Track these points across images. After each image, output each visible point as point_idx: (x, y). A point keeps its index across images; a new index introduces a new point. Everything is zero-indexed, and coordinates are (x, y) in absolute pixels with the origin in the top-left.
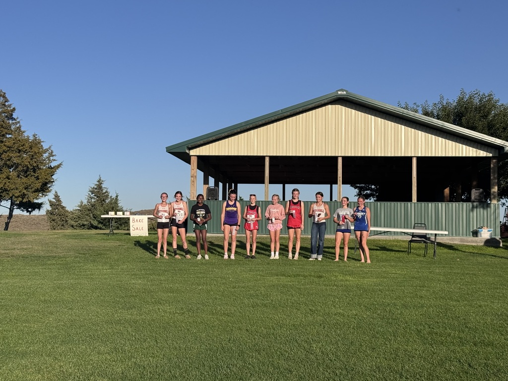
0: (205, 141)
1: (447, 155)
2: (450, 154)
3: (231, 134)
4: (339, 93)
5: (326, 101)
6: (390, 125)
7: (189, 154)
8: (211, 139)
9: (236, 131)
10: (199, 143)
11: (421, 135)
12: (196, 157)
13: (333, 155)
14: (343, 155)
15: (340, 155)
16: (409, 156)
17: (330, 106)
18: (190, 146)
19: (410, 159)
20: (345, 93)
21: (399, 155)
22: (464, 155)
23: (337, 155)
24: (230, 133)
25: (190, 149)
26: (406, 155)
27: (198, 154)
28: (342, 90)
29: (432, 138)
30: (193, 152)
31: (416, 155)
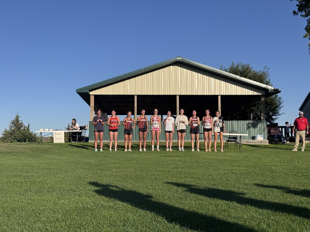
0: (100, 86)
5: (170, 63)
7: (89, 94)
8: (103, 85)
9: (118, 80)
10: (96, 87)
14: (179, 94)
17: (172, 66)
18: (90, 89)
19: (217, 96)
21: (211, 94)
23: (176, 94)
24: (114, 81)
26: (215, 94)
27: (94, 94)
28: (179, 57)
29: (229, 85)
31: (220, 94)
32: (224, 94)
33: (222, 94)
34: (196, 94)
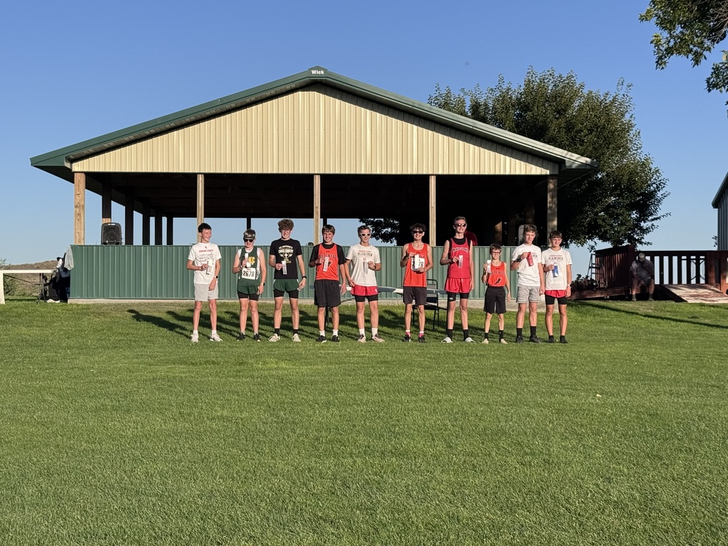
0: (97, 148)
1: (482, 173)
2: (487, 171)
3: (139, 137)
4: (314, 72)
5: (293, 86)
6: (395, 124)
7: (71, 170)
8: (106, 145)
9: (147, 133)
10: (86, 152)
11: (442, 140)
12: (83, 175)
13: (306, 172)
14: (321, 172)
15: (316, 172)
16: (424, 173)
17: (300, 92)
18: (71, 157)
19: (425, 178)
20: (322, 72)
21: (409, 172)
22: (507, 173)
23: (312, 172)
24: (137, 135)
25: (72, 161)
26: (420, 173)
27: (85, 170)
28: (318, 68)
29: (459, 145)
30: (76, 167)
31: (435, 173)
32: (446, 173)
33: (440, 173)
34: (368, 172)
